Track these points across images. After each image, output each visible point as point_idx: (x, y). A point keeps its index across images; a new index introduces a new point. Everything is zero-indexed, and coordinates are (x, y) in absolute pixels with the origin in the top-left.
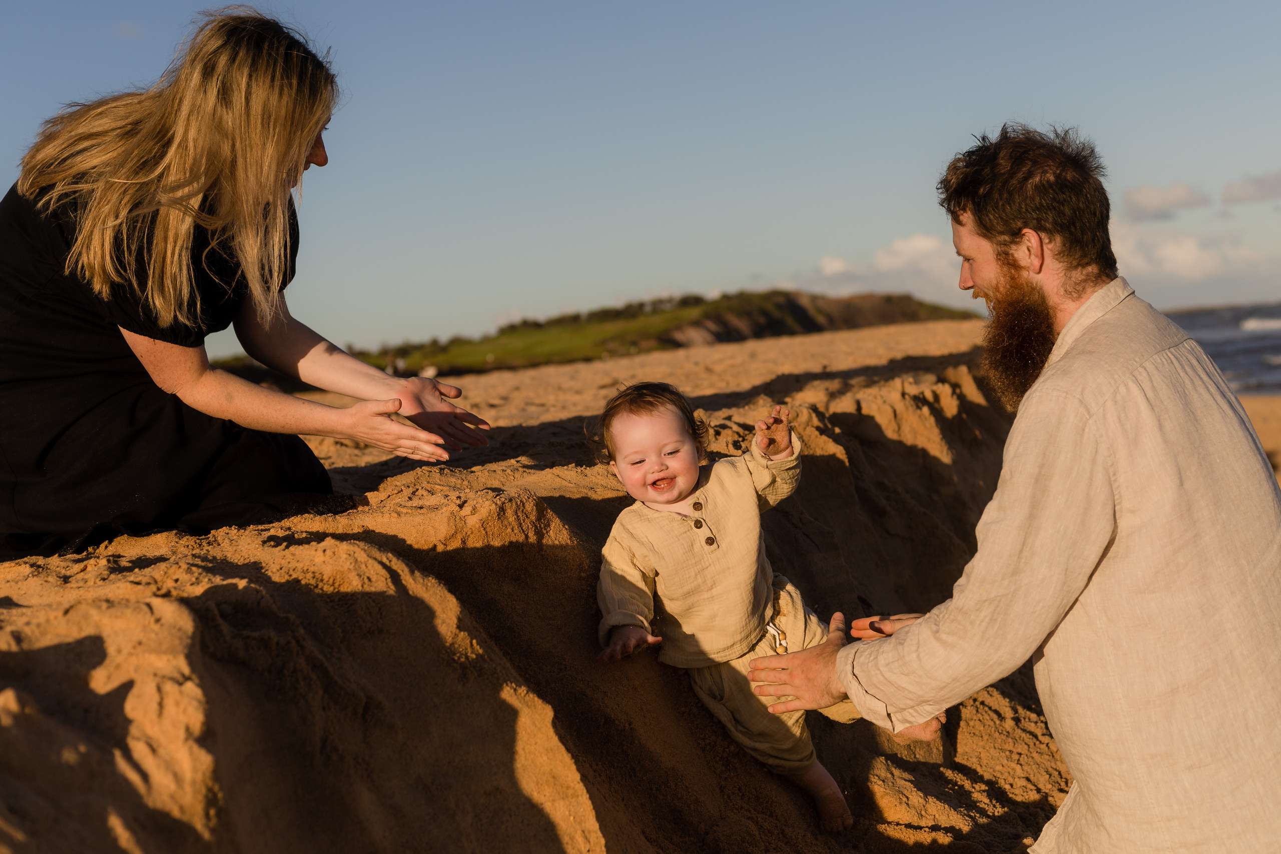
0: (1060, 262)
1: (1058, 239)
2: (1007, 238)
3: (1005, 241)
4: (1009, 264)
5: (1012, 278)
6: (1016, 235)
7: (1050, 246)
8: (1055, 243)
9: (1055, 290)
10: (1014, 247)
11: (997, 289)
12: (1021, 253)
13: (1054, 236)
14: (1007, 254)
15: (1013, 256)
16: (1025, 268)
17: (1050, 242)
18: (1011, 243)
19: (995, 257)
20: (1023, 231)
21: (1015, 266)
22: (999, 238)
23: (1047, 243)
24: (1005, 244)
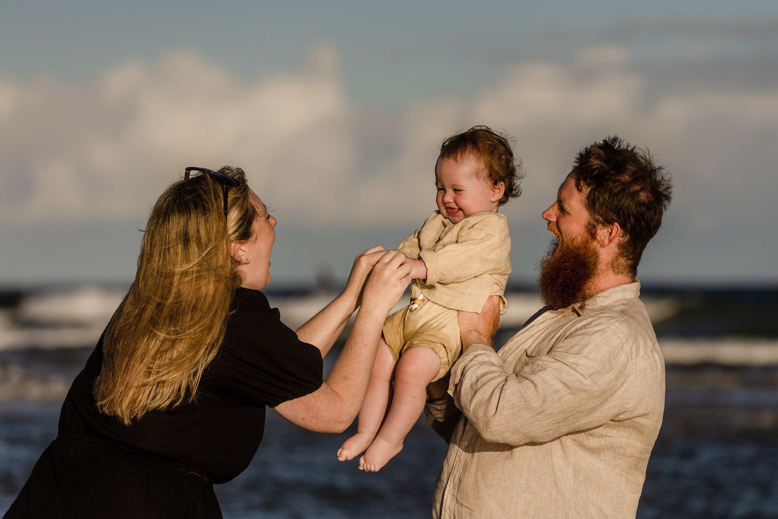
0: (619, 249)
1: (627, 238)
2: (601, 219)
3: (598, 219)
4: (591, 232)
5: (587, 241)
6: (608, 222)
7: (620, 239)
9: (606, 262)
10: (600, 225)
11: (573, 240)
12: (602, 233)
14: (594, 227)
15: (596, 231)
16: (598, 240)
17: (622, 237)
18: (601, 223)
19: (586, 223)
20: (614, 223)
21: (593, 236)
22: (596, 216)
23: (620, 236)
24: (597, 221)
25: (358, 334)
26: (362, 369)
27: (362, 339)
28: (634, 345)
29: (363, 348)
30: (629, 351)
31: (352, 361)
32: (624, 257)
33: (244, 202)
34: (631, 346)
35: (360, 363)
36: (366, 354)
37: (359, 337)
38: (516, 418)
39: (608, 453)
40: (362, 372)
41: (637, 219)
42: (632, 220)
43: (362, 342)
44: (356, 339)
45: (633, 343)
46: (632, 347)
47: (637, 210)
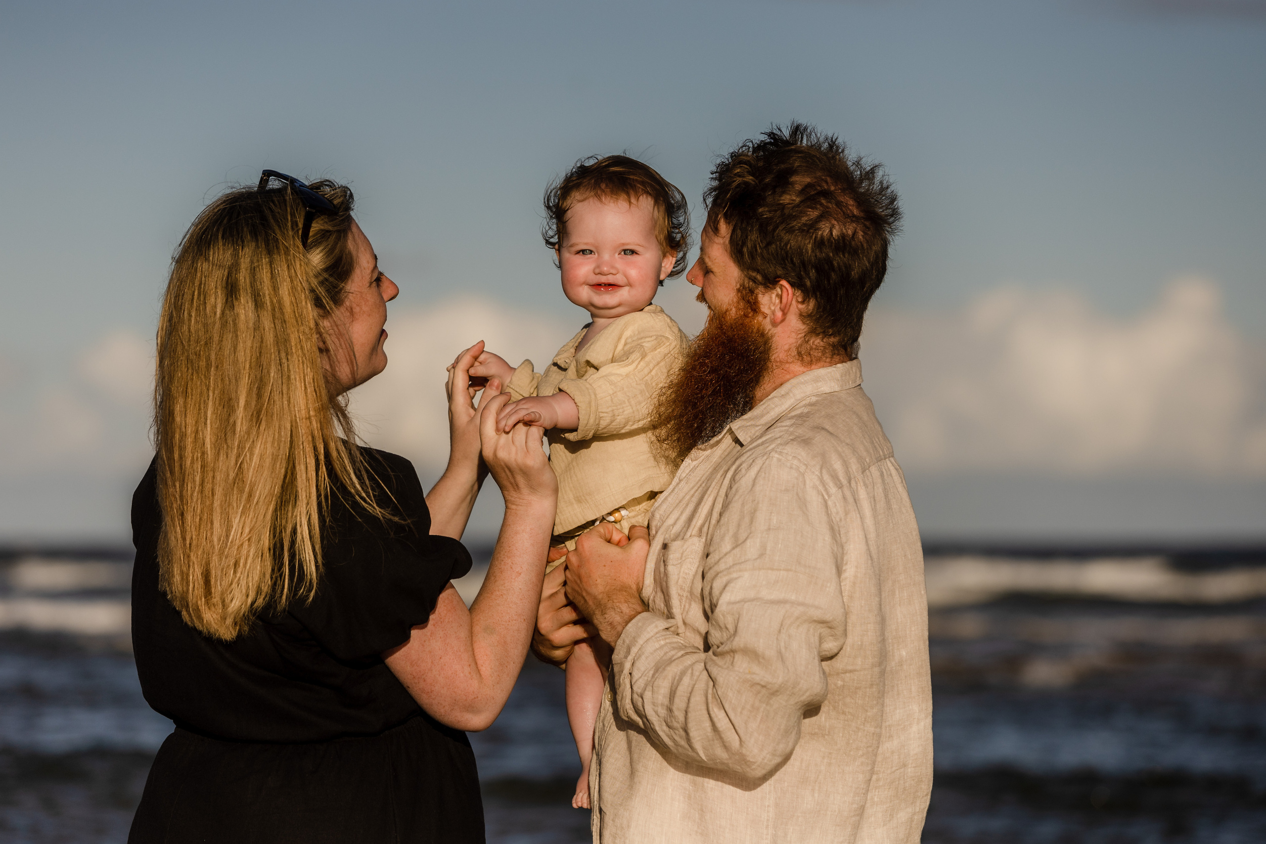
0: (804, 323)
1: (812, 304)
2: (759, 277)
3: (755, 278)
4: (749, 302)
5: (746, 316)
6: (770, 282)
7: (800, 306)
8: (808, 305)
9: (786, 347)
10: (761, 288)
12: (769, 301)
13: (810, 299)
14: (752, 291)
15: (756, 298)
16: (763, 313)
17: (803, 302)
18: (761, 284)
19: (738, 286)
20: (779, 281)
21: (753, 307)
22: (751, 273)
23: (799, 302)
24: (754, 280)
25: (506, 554)
26: (513, 615)
27: (512, 563)
28: (824, 471)
29: (514, 579)
30: (818, 483)
31: (498, 602)
32: (818, 335)
33: (336, 244)
34: (819, 475)
35: (511, 605)
36: (520, 589)
37: (507, 559)
38: (773, 718)
39: (852, 701)
40: (514, 622)
41: (819, 269)
42: (813, 273)
43: (511, 568)
44: (503, 563)
45: (821, 469)
46: (821, 475)
47: (816, 256)
